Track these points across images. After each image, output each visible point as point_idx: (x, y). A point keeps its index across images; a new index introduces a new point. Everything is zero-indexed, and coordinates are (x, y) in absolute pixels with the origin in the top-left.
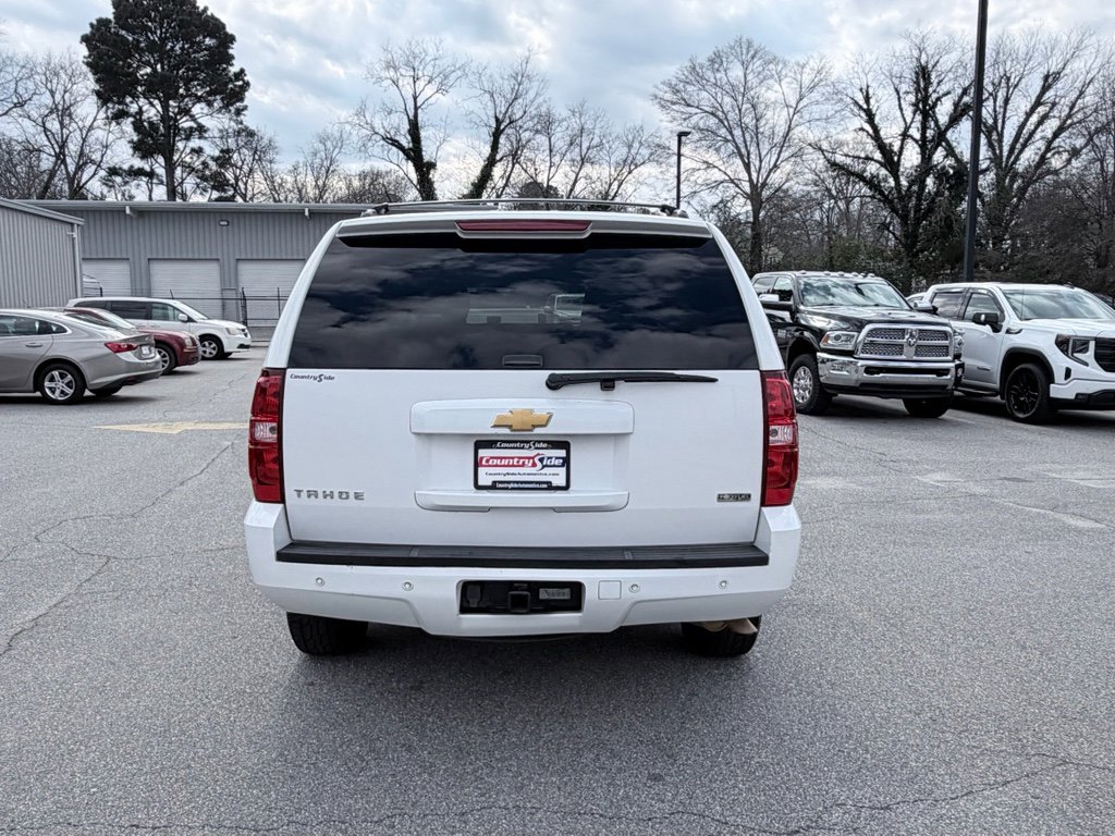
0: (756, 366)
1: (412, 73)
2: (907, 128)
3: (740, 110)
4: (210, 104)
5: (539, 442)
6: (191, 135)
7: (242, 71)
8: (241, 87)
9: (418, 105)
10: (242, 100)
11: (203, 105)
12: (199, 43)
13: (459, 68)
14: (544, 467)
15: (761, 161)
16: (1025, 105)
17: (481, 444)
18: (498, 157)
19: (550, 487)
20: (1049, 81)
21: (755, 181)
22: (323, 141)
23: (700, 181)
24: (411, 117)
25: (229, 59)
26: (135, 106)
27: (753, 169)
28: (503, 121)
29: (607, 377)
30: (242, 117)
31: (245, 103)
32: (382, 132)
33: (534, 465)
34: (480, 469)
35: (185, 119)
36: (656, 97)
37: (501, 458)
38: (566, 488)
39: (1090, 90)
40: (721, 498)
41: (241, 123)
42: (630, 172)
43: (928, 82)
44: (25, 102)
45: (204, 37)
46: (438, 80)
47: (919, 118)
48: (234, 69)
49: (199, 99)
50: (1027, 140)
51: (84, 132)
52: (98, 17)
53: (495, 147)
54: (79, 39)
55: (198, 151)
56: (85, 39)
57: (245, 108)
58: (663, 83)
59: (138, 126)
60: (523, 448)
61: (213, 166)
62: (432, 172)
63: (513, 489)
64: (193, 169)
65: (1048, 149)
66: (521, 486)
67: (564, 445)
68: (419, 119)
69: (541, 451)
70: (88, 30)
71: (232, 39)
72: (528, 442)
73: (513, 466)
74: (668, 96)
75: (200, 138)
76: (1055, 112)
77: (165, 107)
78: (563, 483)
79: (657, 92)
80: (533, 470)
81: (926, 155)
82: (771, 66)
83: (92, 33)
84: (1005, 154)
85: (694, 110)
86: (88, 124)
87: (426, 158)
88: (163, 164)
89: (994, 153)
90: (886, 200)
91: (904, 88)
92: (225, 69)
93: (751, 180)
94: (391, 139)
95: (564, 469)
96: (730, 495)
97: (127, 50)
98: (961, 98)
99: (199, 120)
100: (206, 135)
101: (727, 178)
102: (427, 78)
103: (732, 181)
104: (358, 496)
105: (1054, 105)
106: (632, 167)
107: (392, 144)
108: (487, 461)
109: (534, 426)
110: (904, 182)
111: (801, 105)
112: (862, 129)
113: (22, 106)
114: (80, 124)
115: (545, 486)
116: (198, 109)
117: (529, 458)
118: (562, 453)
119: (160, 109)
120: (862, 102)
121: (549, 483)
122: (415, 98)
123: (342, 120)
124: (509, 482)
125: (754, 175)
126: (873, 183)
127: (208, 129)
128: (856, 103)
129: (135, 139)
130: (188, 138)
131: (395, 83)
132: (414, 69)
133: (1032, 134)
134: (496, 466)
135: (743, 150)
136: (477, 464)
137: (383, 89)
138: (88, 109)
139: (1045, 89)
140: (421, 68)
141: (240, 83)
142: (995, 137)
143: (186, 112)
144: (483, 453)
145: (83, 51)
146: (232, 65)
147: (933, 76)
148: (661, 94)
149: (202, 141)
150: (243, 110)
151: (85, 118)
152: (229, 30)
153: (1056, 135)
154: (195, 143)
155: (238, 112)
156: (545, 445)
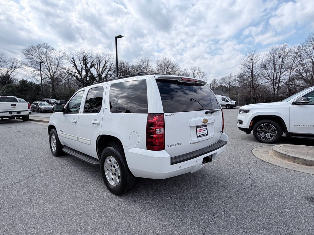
2: (82, 67)
3: (46, 59)
14: (205, 130)
15: (52, 70)
16: (102, 66)
17: (197, 127)
20: (106, 62)
21: (51, 74)
23: (37, 73)
27: (51, 72)
34: (197, 133)
36: (23, 52)
38: (207, 134)
39: (113, 65)
42: (14, 70)
43: (86, 59)
47: (84, 66)
50: (103, 72)
58: (25, 49)
63: (201, 136)
65: (107, 74)
67: (206, 126)
72: (202, 126)
74: (26, 53)
76: (107, 68)
79: (23, 51)
80: (203, 132)
81: (87, 73)
82: (52, 50)
84: (100, 74)
85: (34, 57)
89: (98, 74)
90: (80, 81)
91: (81, 59)
93: (50, 74)
95: (207, 131)
98: (92, 63)
101: (44, 73)
103: (46, 74)
104: (180, 144)
105: (107, 66)
106: (15, 68)
110: (83, 77)
111: (60, 60)
112: (73, 66)
117: (203, 129)
120: (73, 61)
125: (51, 73)
126: (77, 77)
128: (72, 61)
133: (104, 71)
135: (48, 68)
136: (197, 132)
139: (105, 64)
142: (98, 71)
144: (198, 129)
147: (87, 58)
148: (24, 52)
153: (108, 71)
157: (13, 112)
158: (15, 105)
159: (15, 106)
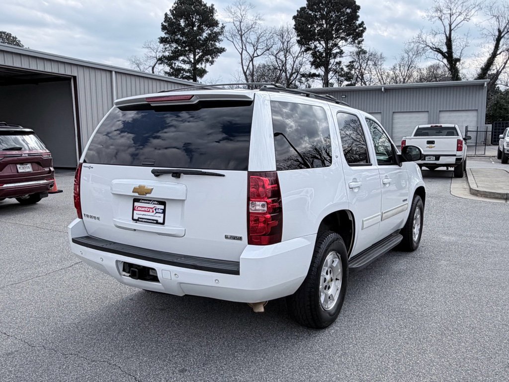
0: (246, 169)
1: (449, 12)
4: (346, 40)
5: (155, 201)
6: (336, 56)
7: (363, 23)
8: (362, 30)
9: (452, 28)
10: (361, 36)
11: (344, 41)
12: (343, 12)
13: (478, 6)
14: (157, 213)
17: (136, 200)
18: (498, 52)
19: (157, 223)
22: (407, 52)
24: (448, 35)
25: (357, 18)
26: (313, 45)
28: (503, 31)
29: (176, 171)
30: (361, 45)
31: (363, 38)
32: (431, 45)
33: (153, 212)
34: (135, 211)
35: (335, 48)
37: (142, 207)
38: (163, 224)
40: (226, 237)
41: (360, 48)
44: (269, 48)
45: (346, 9)
46: (465, 14)
48: (358, 23)
49: (342, 38)
51: (295, 59)
52: (301, 7)
53: (497, 47)
54: (292, 18)
55: (339, 63)
56: (295, 18)
57: (363, 40)
59: (314, 55)
60: (149, 203)
61: (346, 69)
62: (458, 63)
63: (144, 222)
64: (337, 72)
66: (147, 221)
67: (163, 203)
68: (452, 35)
69: (156, 205)
70: (296, 14)
71: (359, 8)
72: (151, 201)
73: (146, 211)
75: (340, 57)
77: (327, 44)
78: (162, 221)
80: (153, 214)
83: (298, 15)
86: (296, 55)
87: (455, 56)
88: (324, 70)
92: (354, 23)
94: (436, 48)
95: (163, 215)
96: (231, 236)
97: (312, 20)
99: (342, 48)
100: (343, 55)
102: (458, 14)
104: (98, 218)
107: (436, 51)
108: (137, 208)
109: (146, 193)
113: (268, 50)
114: (293, 55)
115: (155, 222)
116: (341, 43)
117: (151, 208)
118: (162, 207)
119: (324, 45)
121: (157, 221)
122: (450, 26)
123: (410, 41)
124: (143, 219)
127: (344, 52)
129: (312, 60)
130: (335, 58)
131: (440, 18)
132: (451, 9)
134: (140, 210)
136: (134, 209)
137: (432, 23)
138: (296, 49)
140: (455, 8)
141: (362, 28)
143: (336, 45)
144: (136, 204)
145: (293, 22)
146: (358, 20)
149: (341, 58)
150: (362, 42)
151: (295, 52)
152: (357, 3)
154: (338, 59)
155: (359, 43)
156: (156, 203)
157: (428, 157)
158: (432, 142)
159: (433, 145)
